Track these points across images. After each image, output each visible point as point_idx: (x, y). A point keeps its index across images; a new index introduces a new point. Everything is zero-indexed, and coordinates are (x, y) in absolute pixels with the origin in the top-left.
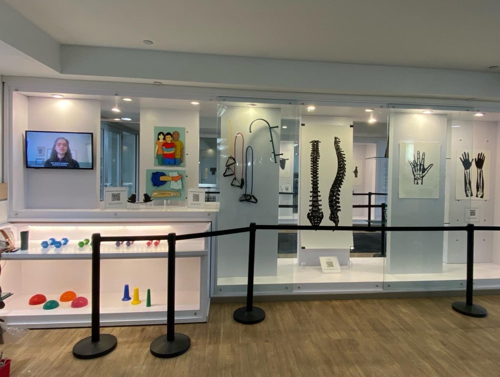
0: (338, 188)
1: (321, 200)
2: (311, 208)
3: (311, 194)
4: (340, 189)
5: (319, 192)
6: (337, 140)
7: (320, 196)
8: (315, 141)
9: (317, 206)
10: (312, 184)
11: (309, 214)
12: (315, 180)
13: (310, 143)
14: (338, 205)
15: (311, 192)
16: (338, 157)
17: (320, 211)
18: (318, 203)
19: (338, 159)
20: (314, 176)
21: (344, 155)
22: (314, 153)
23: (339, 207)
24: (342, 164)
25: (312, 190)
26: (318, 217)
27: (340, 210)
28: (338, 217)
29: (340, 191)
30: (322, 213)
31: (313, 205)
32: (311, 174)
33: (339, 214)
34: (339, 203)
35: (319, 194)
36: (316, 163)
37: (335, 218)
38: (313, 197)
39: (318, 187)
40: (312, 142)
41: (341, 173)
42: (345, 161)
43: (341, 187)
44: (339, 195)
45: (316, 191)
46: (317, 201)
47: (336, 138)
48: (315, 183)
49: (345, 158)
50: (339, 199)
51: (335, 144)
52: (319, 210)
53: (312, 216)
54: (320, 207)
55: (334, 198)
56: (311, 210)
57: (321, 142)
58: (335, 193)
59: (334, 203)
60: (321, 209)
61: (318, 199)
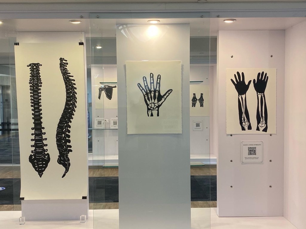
0: (67, 123)
1: (46, 139)
2: (33, 148)
3: (33, 131)
4: (70, 124)
5: (43, 128)
6: (63, 61)
7: (45, 133)
8: (35, 64)
9: (42, 147)
10: (33, 118)
11: (31, 156)
12: (37, 114)
13: (28, 66)
14: (68, 144)
15: (32, 129)
16: (66, 83)
17: (46, 153)
18: (43, 143)
19: (66, 86)
20: (35, 108)
21: (74, 80)
22: (34, 79)
23: (70, 147)
24: (71, 92)
25: (33, 126)
26: (43, 160)
27: (71, 151)
28: (69, 160)
29: (70, 127)
30: (48, 154)
31: (35, 146)
32: (32, 106)
33: (70, 155)
34: (69, 141)
35: (43, 131)
36: (37, 91)
37: (64, 160)
38: (36, 135)
39: (41, 123)
40: (30, 65)
41: (71, 104)
42: (76, 88)
43: (71, 122)
44: (69, 132)
45: (38, 127)
46: (41, 140)
47: (61, 59)
48: (38, 118)
49: (75, 84)
50: (69, 136)
51: (61, 67)
52: (44, 151)
53: (35, 159)
54: (45, 148)
55: (63, 135)
56: (34, 152)
57: (41, 66)
58: (64, 129)
59: (63, 141)
60: (47, 150)
61: (42, 137)
